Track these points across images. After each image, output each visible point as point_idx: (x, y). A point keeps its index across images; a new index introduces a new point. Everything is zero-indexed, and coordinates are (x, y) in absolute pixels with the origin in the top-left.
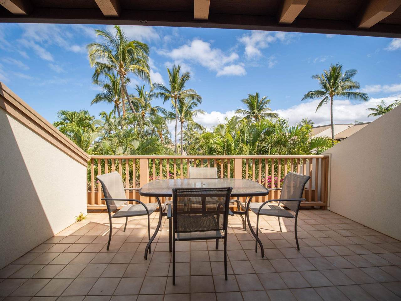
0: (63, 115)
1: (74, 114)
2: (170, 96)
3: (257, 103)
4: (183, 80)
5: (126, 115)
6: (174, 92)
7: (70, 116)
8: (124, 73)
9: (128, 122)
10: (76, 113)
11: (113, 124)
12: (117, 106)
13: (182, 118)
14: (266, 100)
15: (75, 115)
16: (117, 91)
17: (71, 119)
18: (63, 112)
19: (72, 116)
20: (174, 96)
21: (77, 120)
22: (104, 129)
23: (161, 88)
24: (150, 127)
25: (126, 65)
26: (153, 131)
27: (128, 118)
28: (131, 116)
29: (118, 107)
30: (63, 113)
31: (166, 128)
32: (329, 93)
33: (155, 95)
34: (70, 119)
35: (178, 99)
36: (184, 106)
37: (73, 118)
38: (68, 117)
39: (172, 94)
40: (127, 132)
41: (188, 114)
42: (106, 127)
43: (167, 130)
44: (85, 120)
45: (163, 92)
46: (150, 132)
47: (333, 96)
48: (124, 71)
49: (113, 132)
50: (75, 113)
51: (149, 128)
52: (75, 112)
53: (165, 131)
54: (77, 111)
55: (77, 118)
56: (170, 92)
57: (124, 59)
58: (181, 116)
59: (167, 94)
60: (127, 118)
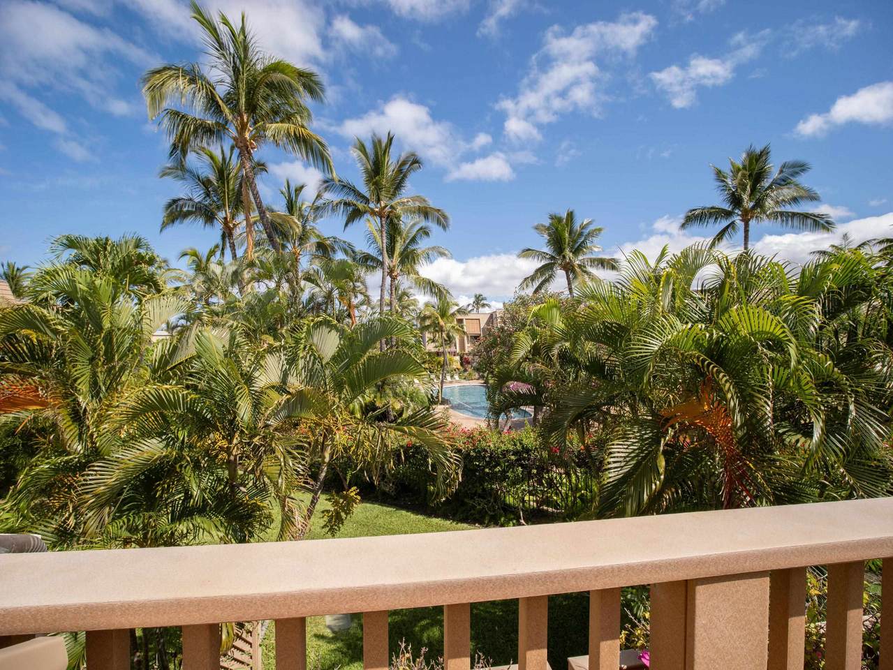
0: (69, 247)
1: (102, 246)
2: (367, 209)
3: (570, 234)
4: (400, 171)
5: (256, 255)
6: (379, 200)
7: (91, 252)
8: (251, 144)
9: (259, 274)
10: (110, 242)
11: (219, 278)
12: (227, 233)
13: (394, 266)
14: (591, 228)
15: (105, 249)
16: (228, 195)
17: (94, 260)
18: (68, 238)
19: (97, 252)
20: (377, 210)
21: (113, 264)
22: (194, 291)
23: (345, 190)
24: (320, 287)
25: (255, 123)
26: (329, 297)
27: (261, 262)
28: (270, 257)
29: (231, 235)
30: (71, 243)
31: (364, 291)
32: (740, 213)
33: (331, 205)
34: (92, 262)
35: (388, 218)
36: (399, 238)
37: (101, 257)
38: (87, 255)
39: (372, 205)
40: (260, 300)
41: (409, 258)
42: (198, 286)
43: (365, 296)
44: (138, 263)
45: (351, 199)
46: (320, 300)
47: (749, 220)
48: (250, 140)
49: (218, 301)
50: (106, 244)
51: (317, 289)
52: (107, 239)
53: (360, 298)
54: (114, 238)
55: (113, 259)
56: (367, 201)
57: (252, 107)
58: (392, 261)
59: (361, 206)
60: (257, 262)
